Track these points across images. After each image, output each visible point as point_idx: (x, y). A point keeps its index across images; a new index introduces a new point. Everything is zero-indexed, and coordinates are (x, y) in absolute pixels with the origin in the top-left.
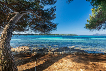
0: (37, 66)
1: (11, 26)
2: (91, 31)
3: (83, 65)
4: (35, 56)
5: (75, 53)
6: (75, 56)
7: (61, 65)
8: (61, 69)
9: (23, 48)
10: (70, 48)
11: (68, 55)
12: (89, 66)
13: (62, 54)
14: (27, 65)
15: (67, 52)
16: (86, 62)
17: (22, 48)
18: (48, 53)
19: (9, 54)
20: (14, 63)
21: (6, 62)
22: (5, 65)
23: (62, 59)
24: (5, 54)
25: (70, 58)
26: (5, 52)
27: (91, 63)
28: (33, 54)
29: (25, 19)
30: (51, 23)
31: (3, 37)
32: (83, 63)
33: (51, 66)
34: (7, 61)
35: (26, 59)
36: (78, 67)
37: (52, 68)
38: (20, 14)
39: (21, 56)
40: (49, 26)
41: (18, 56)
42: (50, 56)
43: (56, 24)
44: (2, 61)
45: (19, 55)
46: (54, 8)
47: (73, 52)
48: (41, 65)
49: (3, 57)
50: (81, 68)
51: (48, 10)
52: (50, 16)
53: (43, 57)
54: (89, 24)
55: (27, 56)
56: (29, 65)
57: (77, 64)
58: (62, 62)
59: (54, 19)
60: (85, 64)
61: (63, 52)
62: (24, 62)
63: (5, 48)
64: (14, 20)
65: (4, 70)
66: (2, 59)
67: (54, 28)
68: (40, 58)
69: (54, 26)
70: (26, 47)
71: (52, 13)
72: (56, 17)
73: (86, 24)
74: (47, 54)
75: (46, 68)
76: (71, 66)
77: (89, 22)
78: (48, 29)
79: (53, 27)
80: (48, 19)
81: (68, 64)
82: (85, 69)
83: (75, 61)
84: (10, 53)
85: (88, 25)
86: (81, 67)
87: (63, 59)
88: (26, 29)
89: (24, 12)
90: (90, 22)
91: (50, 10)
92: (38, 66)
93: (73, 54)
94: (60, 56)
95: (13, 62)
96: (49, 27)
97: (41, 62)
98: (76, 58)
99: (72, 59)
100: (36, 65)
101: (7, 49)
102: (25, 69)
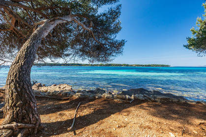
0: (77, 117)
1: (34, 44)
2: (202, 54)
3: (177, 124)
4: (77, 99)
5: (159, 99)
6: (159, 105)
7: (126, 119)
8: (125, 127)
9: (62, 87)
10: (151, 91)
11: (143, 101)
12: (191, 128)
13: (129, 99)
14: (60, 114)
15: (141, 97)
16: (184, 118)
17: (59, 87)
18: (102, 96)
19: (26, 90)
20: (33, 107)
21: (19, 103)
22: (18, 108)
23: (128, 109)
24: (19, 89)
25: (147, 108)
26: (19, 87)
27: (198, 121)
28: (75, 96)
29: (63, 35)
30: (113, 39)
31: (18, 60)
32: (176, 120)
33: (103, 120)
34: (22, 102)
35: (61, 104)
36: (163, 127)
37: (105, 124)
38: (51, 21)
39: (54, 98)
40: (107, 46)
41: (47, 98)
42: (106, 102)
43: (121, 42)
44: (13, 102)
45: (50, 97)
46: (118, 8)
47: (155, 98)
48: (84, 116)
49: (14, 94)
50: (172, 130)
51: (104, 15)
52: (109, 26)
53: (90, 103)
54: (196, 38)
55: (63, 98)
56: (64, 114)
57: (163, 121)
58: (128, 115)
59: (117, 32)
60: (181, 123)
61: (133, 96)
62: (56, 108)
63: (19, 78)
64: (40, 32)
65: (15, 117)
66: (13, 99)
67: (118, 49)
68: (86, 105)
69: (118, 46)
70: (66, 85)
71: (114, 21)
72: (121, 28)
73: (189, 39)
74: (100, 98)
75: (94, 123)
76: (147, 124)
77: (197, 33)
78: (106, 53)
79: (115, 47)
80: (107, 34)
81: (142, 119)
82: (181, 134)
83: (159, 114)
84: (29, 89)
85: (194, 40)
86: (171, 128)
87: (132, 109)
88: (66, 53)
89: (58, 19)
90: (199, 33)
91: (110, 14)
92: (80, 117)
93: (155, 101)
94: (126, 103)
95: (32, 105)
96: (108, 49)
97: (85, 110)
98: (161, 109)
99: (151, 109)
100: (76, 115)
101: (22, 81)
102: (55, 121)
